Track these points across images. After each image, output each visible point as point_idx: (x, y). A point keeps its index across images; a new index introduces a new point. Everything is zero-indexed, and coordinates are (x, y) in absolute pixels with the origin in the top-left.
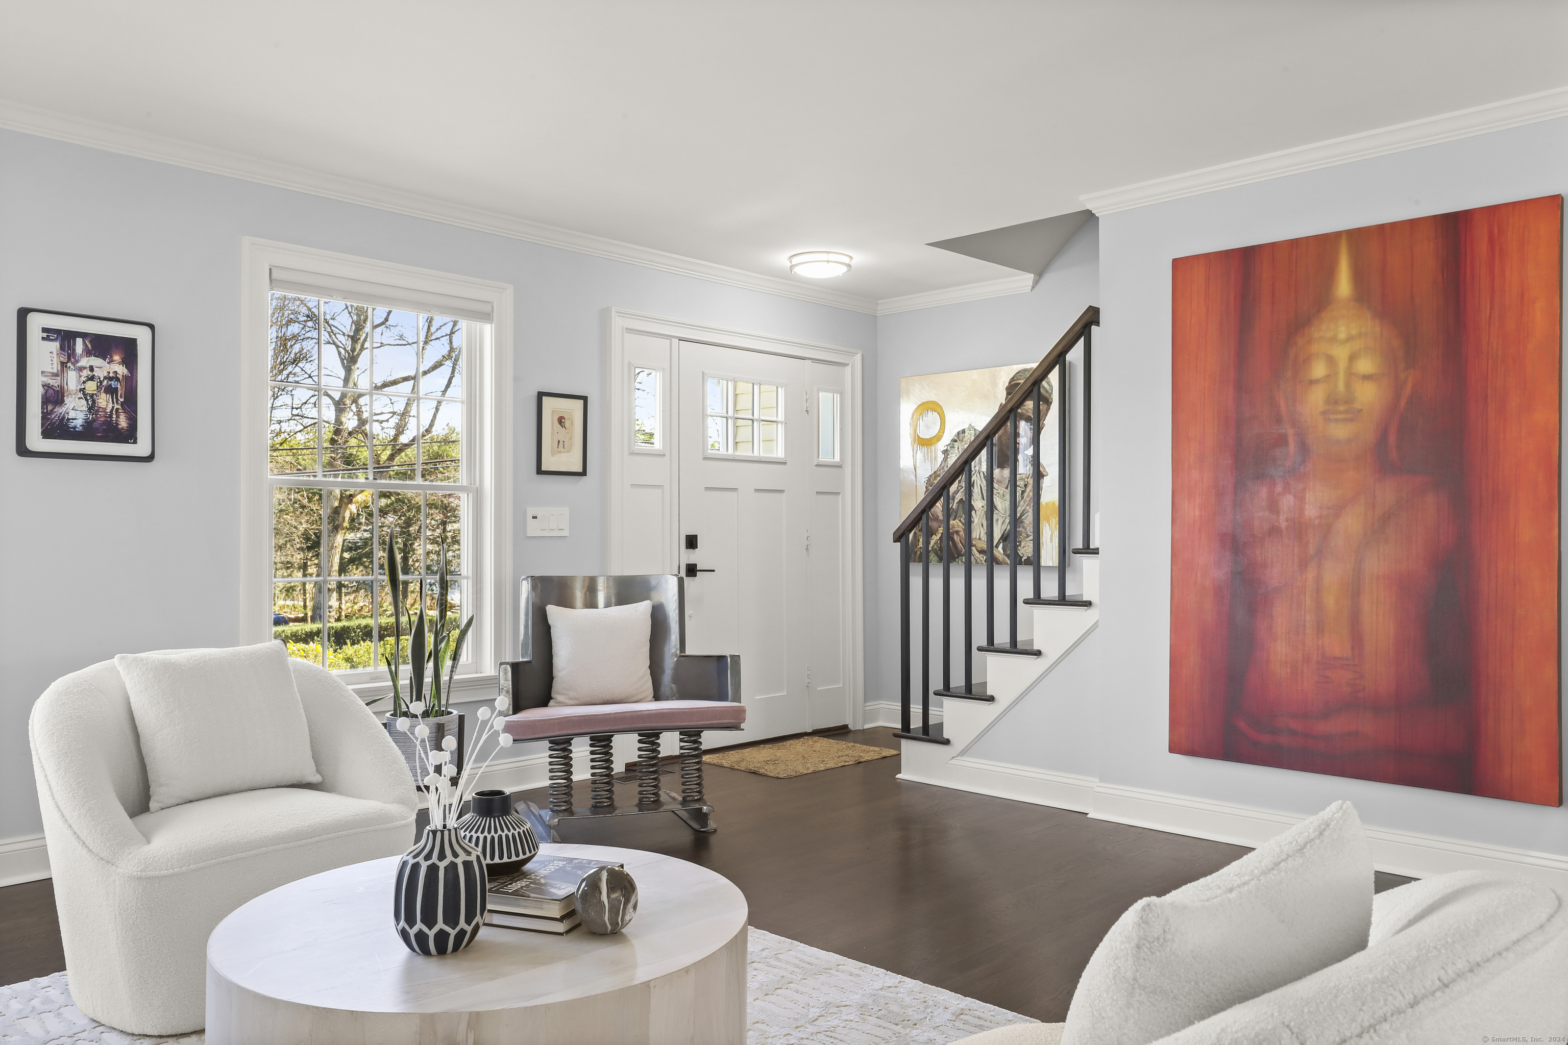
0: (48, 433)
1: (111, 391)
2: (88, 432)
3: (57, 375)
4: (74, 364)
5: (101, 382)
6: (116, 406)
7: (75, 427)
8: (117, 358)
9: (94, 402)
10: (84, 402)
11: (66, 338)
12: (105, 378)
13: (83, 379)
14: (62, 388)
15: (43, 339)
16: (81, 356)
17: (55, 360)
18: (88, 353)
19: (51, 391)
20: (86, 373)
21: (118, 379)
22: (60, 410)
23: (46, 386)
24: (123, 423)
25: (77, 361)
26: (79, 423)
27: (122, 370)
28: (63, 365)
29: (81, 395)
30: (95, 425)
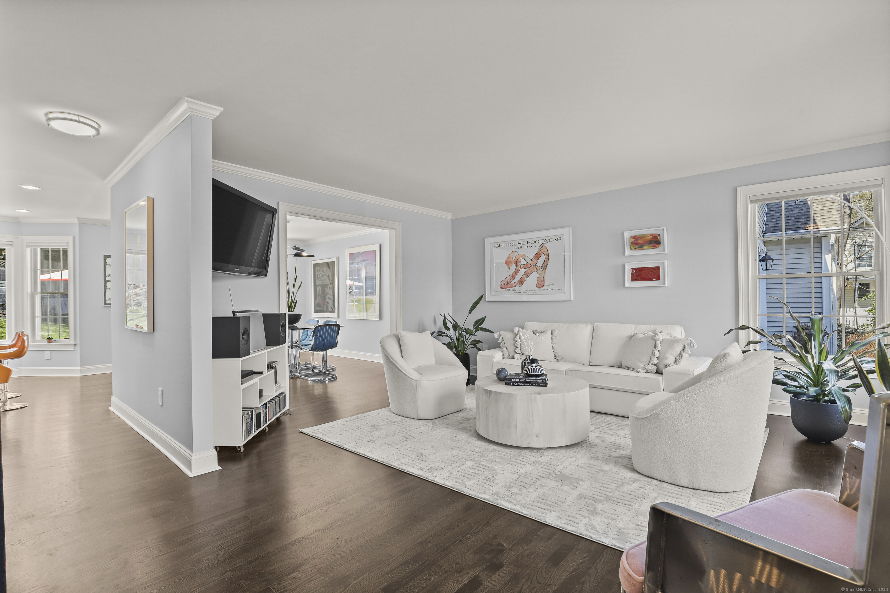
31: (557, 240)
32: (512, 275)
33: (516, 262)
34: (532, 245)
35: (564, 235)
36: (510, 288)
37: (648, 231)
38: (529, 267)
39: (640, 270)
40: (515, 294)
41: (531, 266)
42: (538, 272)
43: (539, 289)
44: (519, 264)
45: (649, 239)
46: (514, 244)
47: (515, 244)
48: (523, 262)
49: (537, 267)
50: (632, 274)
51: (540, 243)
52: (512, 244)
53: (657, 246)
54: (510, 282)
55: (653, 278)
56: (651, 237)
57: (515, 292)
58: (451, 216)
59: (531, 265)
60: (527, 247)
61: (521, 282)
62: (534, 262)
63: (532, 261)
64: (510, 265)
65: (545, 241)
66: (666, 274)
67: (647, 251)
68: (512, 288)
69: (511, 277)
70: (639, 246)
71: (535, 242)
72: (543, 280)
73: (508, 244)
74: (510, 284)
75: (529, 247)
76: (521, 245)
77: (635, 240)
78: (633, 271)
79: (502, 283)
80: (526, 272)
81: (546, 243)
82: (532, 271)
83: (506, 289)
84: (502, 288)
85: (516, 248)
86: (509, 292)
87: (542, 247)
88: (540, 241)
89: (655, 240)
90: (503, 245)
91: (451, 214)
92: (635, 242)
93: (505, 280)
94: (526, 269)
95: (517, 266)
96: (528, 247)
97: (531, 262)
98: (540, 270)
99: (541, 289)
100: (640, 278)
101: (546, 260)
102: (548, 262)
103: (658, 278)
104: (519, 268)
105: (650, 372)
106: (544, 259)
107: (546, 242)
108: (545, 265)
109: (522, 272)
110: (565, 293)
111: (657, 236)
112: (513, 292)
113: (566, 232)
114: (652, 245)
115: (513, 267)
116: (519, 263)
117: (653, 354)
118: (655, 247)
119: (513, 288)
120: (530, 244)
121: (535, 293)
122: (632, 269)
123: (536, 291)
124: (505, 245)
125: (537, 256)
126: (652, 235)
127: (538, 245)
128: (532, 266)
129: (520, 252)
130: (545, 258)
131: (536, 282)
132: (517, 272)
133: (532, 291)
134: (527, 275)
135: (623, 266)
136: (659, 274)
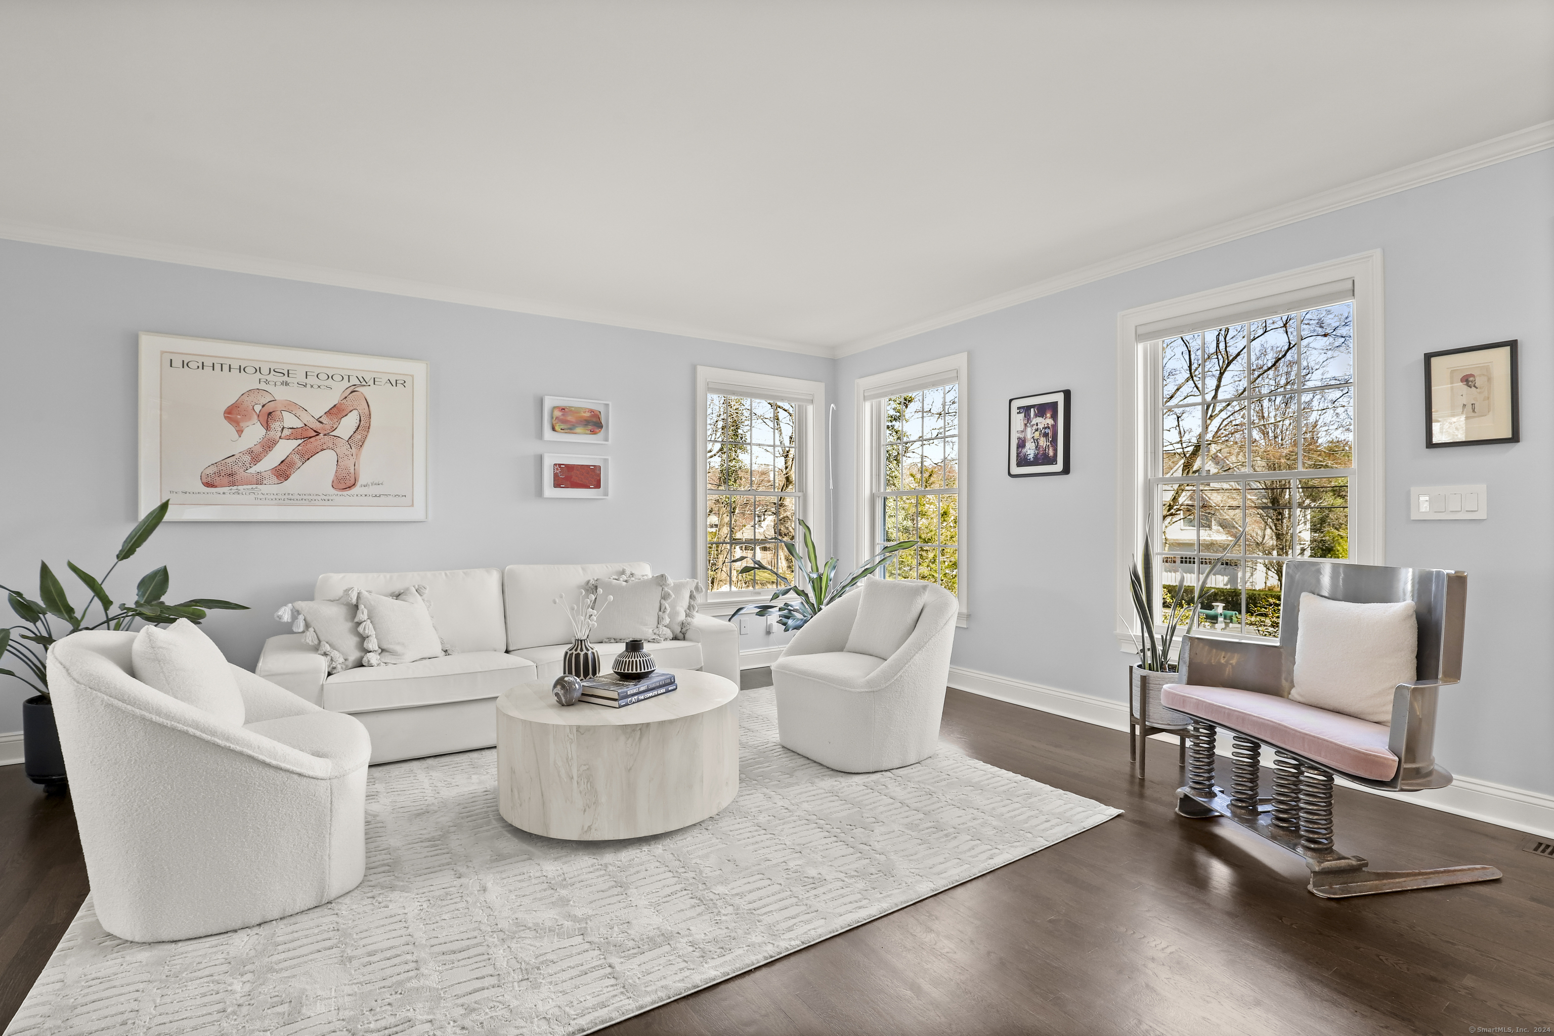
0: (1019, 464)
1: (1046, 435)
2: (1036, 462)
3: (1023, 432)
4: (1030, 424)
5: (1041, 431)
6: (1048, 444)
7: (1030, 459)
8: (1048, 415)
9: (1038, 443)
10: (1034, 444)
11: (1026, 410)
12: (1043, 428)
13: (1033, 431)
14: (1025, 438)
15: (1018, 413)
16: (1033, 418)
17: (1022, 423)
18: (1036, 416)
19: (1021, 441)
20: (1035, 427)
21: (1049, 428)
22: (1024, 450)
23: (1019, 438)
24: (1051, 453)
25: (1031, 422)
26: (1031, 457)
27: (1050, 422)
28: (1026, 425)
29: (1032, 440)
30: (1039, 456)
31: (394, 384)
32: (250, 452)
33: (268, 418)
34: (319, 383)
35: (412, 376)
36: (240, 487)
37: (583, 403)
38: (310, 437)
39: (569, 468)
40: (259, 502)
42: (338, 450)
43: (340, 493)
44: (276, 426)
45: (585, 416)
46: (258, 370)
47: (265, 371)
48: (290, 421)
49: (335, 438)
50: (556, 476)
51: (346, 384)
52: (250, 370)
53: (597, 430)
54: (242, 470)
55: (588, 485)
56: (588, 414)
57: (261, 496)
59: (315, 431)
60: (305, 386)
61: (283, 472)
62: (328, 427)
63: (319, 422)
64: (242, 424)
65: (362, 380)
66: (610, 477)
67: (582, 438)
68: (250, 487)
69: (247, 458)
70: (569, 426)
71: (329, 377)
72: (352, 471)
73: (235, 365)
74: (241, 474)
75: (312, 386)
76: (285, 378)
77: (562, 415)
78: (557, 469)
79: (210, 471)
80: (300, 448)
81: (364, 385)
82: (321, 448)
83: (226, 489)
84: (208, 485)
85: (267, 382)
86: (236, 496)
87: (352, 392)
88: (346, 378)
89: (594, 420)
90: (217, 367)
92: (562, 417)
93: (223, 462)
94: (300, 441)
95: (268, 428)
96: (308, 386)
97: (315, 425)
98: (343, 449)
99: (345, 493)
100: (568, 483)
101: (363, 427)
102: (368, 432)
103: (598, 486)
104: (275, 434)
105: (666, 639)
106: (358, 422)
107: (364, 383)
108: (359, 437)
110: (412, 505)
111: (599, 414)
112: (253, 496)
113: (417, 371)
114: (590, 427)
115: (254, 433)
116: (278, 424)
117: (662, 610)
118: (593, 432)
119: (254, 486)
120: (312, 380)
121: (327, 503)
122: (555, 465)
123: (330, 498)
124: (226, 367)
125: (337, 412)
126: (592, 411)
128: (321, 434)
129: (281, 394)
130: (360, 421)
131: (331, 476)
132: (268, 445)
133: (319, 498)
134: (306, 456)
135: (540, 459)
136: (599, 478)
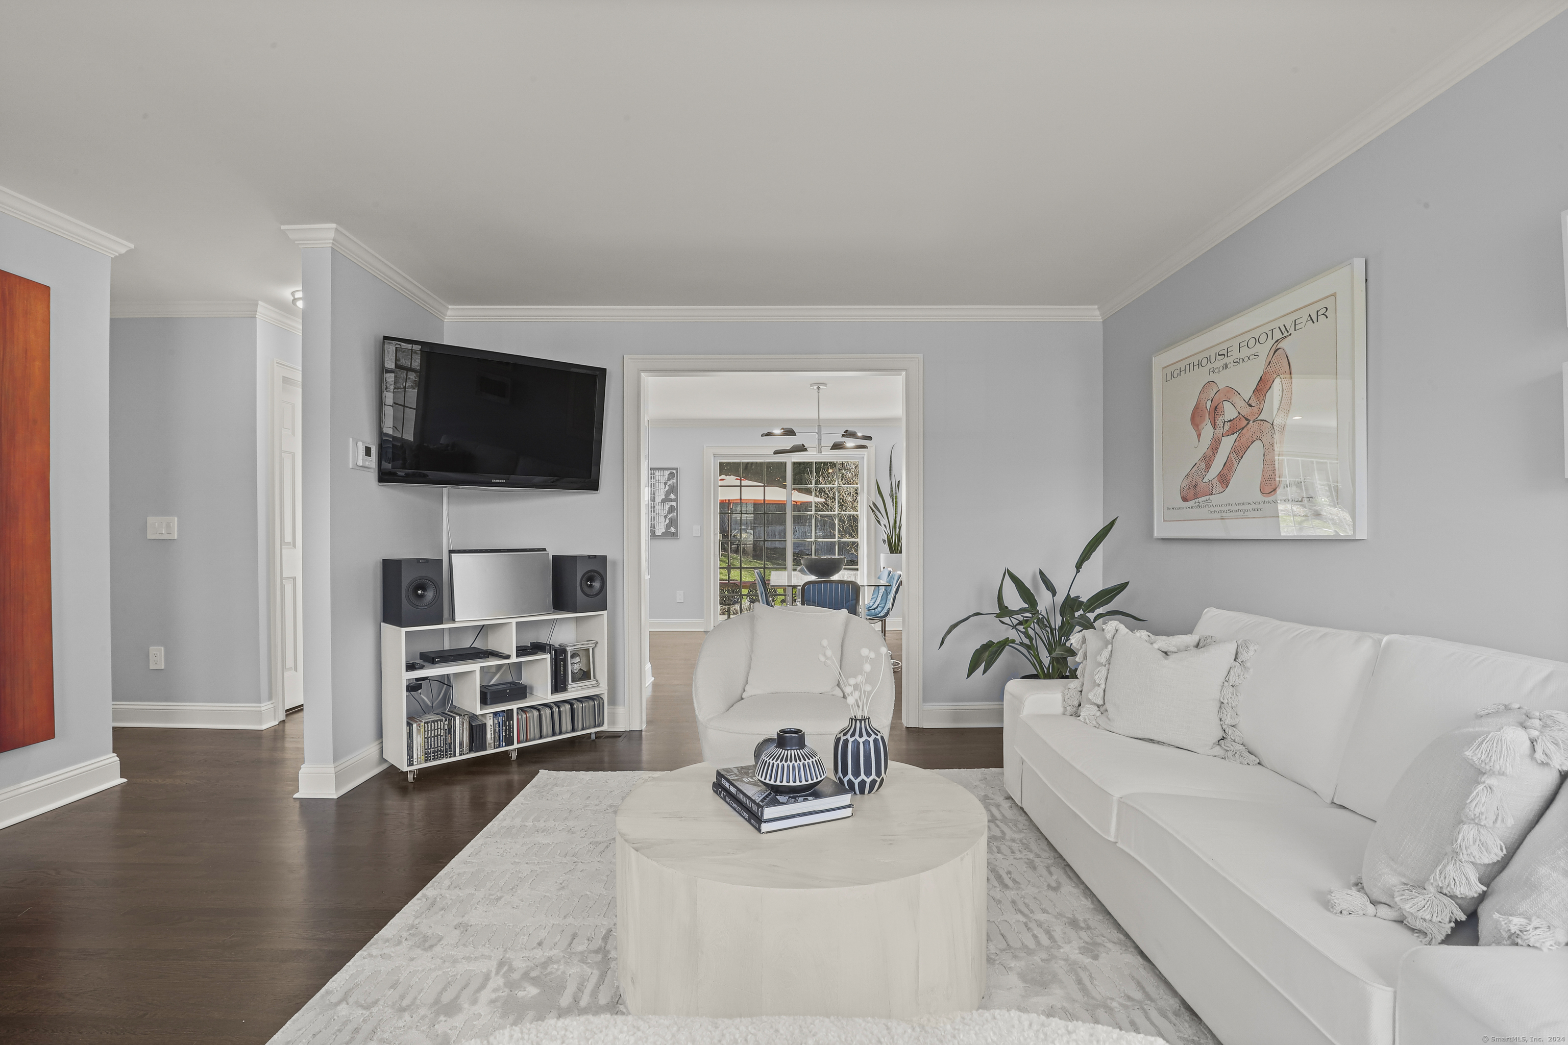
31: (1313, 320)
32: (1205, 457)
33: (1215, 416)
34: (1250, 352)
35: (1335, 295)
36: (1200, 499)
38: (1243, 428)
40: (1211, 515)
41: (1248, 424)
42: (1264, 438)
43: (1266, 499)
44: (1220, 421)
46: (1209, 359)
47: (1213, 358)
48: (1229, 412)
49: (1262, 423)
51: (1270, 342)
52: (1204, 362)
54: (1201, 479)
57: (1212, 509)
58: (1097, 313)
59: (1247, 419)
60: (1238, 363)
61: (1224, 479)
62: (1256, 409)
63: (1250, 406)
64: (1200, 427)
65: (1283, 329)
68: (1206, 498)
69: (1203, 464)
71: (1257, 341)
72: (1273, 468)
73: (1196, 362)
74: (1201, 485)
75: (1243, 360)
76: (1226, 360)
79: (1184, 485)
80: (1236, 444)
81: (1286, 337)
82: (1251, 439)
83: (1192, 503)
84: (1184, 499)
85: (1214, 371)
86: (1199, 509)
87: (1275, 352)
88: (1270, 334)
90: (1188, 367)
91: (1096, 307)
93: (1191, 472)
94: (1236, 435)
95: (1215, 426)
96: (1241, 361)
97: (1246, 411)
98: (1268, 436)
99: (1270, 498)
101: (1286, 399)
102: (1289, 404)
104: (1219, 431)
105: (1413, 930)
106: (1281, 394)
107: (1286, 333)
108: (1282, 415)
109: (1227, 443)
112: (1207, 509)
113: (1341, 284)
115: (1208, 431)
116: (1221, 418)
119: (1208, 497)
120: (1245, 352)
121: (1255, 514)
123: (1259, 507)
124: (1191, 365)
125: (1263, 386)
127: (1264, 350)
128: (1251, 422)
130: (1283, 390)
131: (1260, 476)
132: (1215, 446)
133: (1250, 507)
134: (1239, 452)
